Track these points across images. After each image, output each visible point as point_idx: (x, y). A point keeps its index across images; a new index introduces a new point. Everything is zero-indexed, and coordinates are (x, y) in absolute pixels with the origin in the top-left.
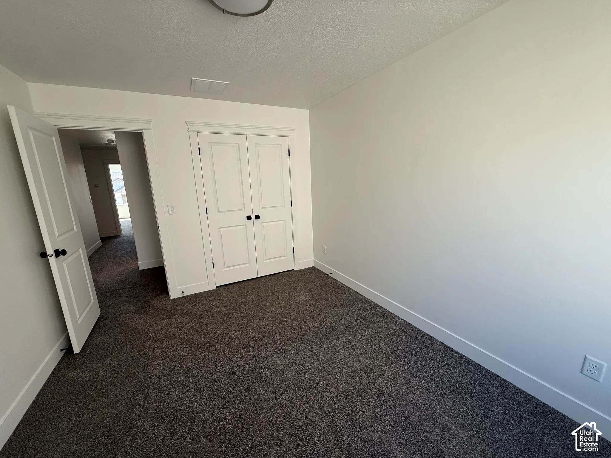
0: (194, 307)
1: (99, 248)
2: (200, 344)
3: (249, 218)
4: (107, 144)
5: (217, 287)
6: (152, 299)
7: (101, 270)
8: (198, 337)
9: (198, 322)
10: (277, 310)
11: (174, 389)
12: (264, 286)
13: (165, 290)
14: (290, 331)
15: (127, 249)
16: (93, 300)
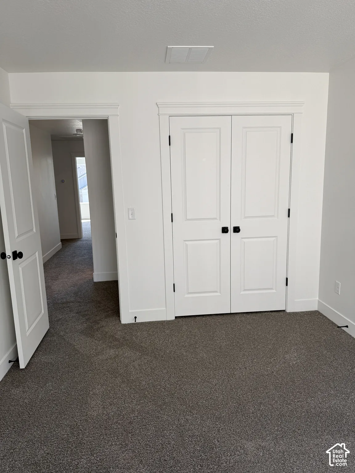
0: (146, 340)
1: (59, 251)
2: (147, 391)
3: (225, 230)
4: (76, 134)
5: (176, 317)
6: (101, 320)
7: (57, 277)
8: (146, 382)
9: (148, 361)
10: (253, 367)
11: (110, 442)
12: (239, 328)
13: (116, 311)
14: (270, 404)
15: (84, 256)
16: (43, 311)
